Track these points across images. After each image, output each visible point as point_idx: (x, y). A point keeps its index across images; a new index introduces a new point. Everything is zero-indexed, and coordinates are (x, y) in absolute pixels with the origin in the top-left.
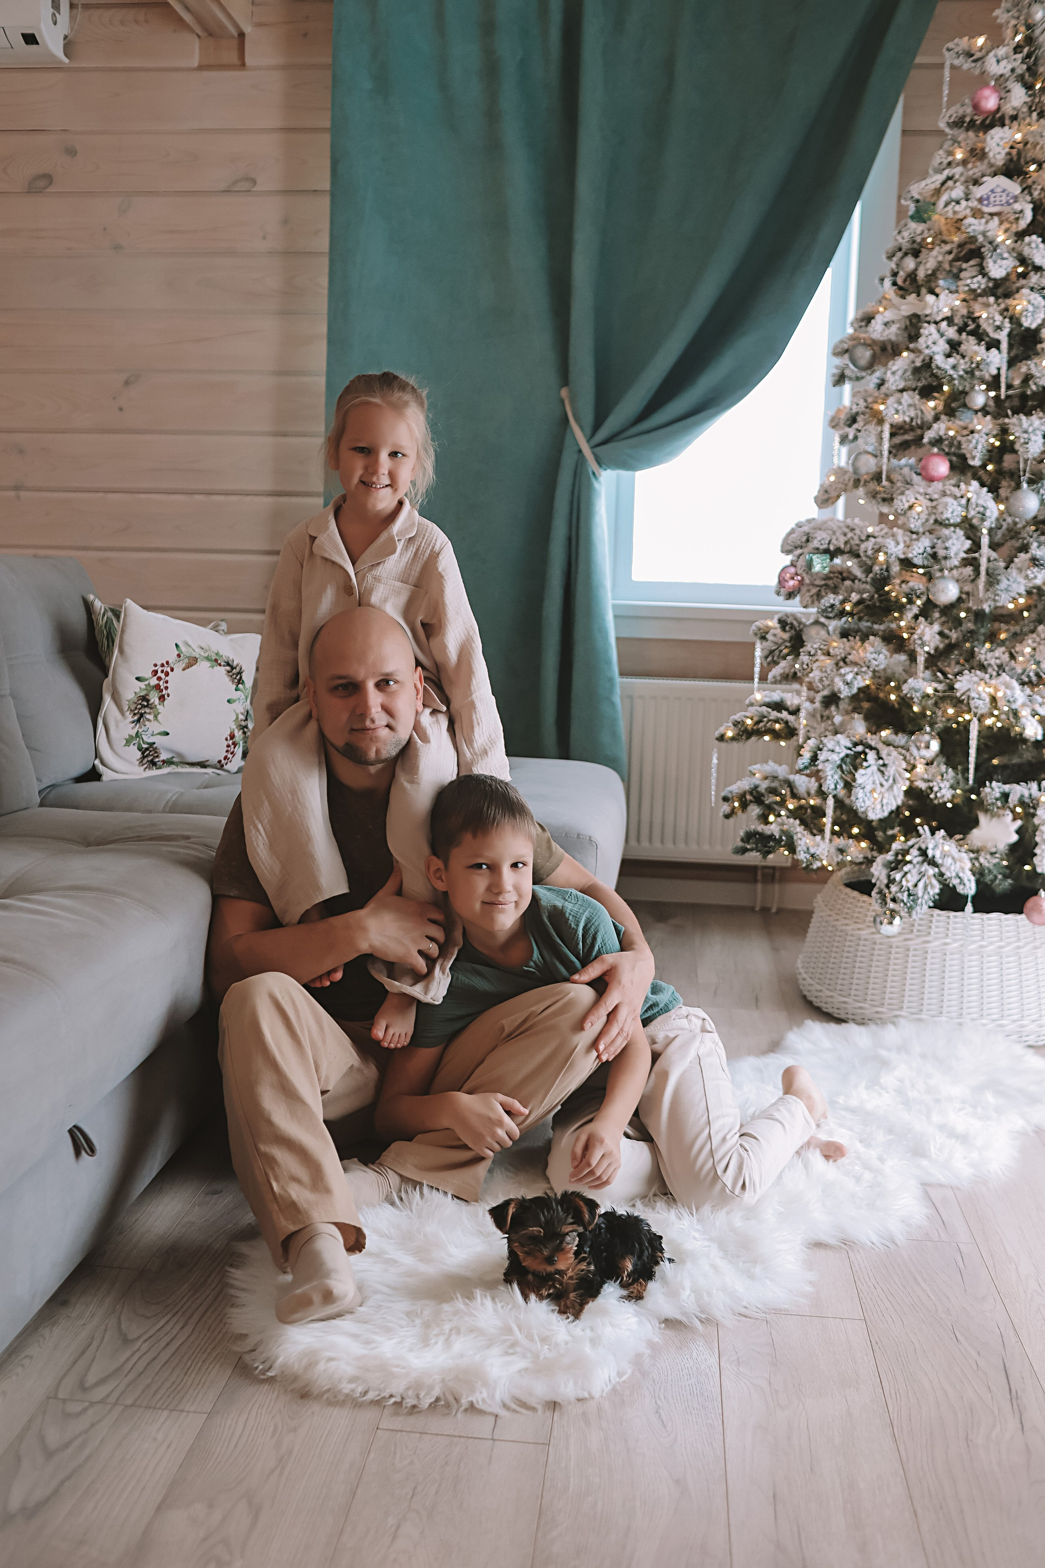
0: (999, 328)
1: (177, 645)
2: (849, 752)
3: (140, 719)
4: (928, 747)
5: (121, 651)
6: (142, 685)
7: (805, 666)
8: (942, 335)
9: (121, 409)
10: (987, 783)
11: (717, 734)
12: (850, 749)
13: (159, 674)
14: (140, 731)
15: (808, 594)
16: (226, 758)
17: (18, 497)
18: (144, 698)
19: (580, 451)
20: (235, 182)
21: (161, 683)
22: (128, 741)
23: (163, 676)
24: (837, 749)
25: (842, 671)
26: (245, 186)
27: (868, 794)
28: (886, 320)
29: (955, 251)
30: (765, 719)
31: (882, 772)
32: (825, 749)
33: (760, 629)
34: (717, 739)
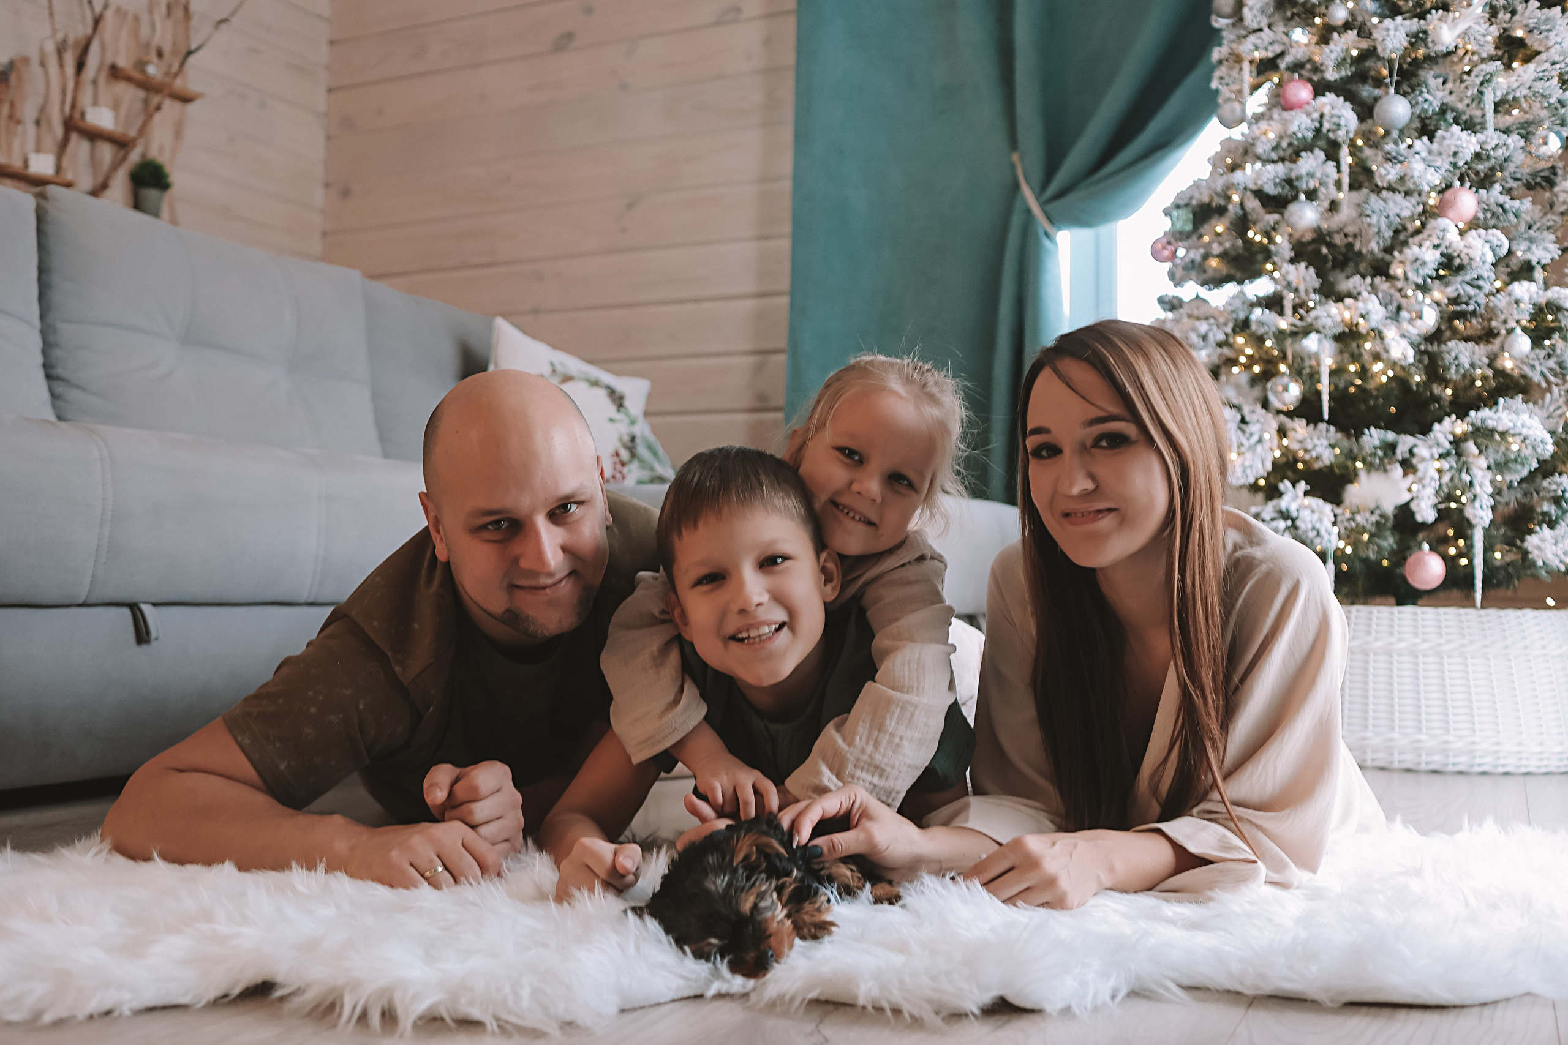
1: (551, 362)
9: (624, 230)
10: (1366, 431)
19: (1029, 211)
20: (724, 14)
26: (732, 15)
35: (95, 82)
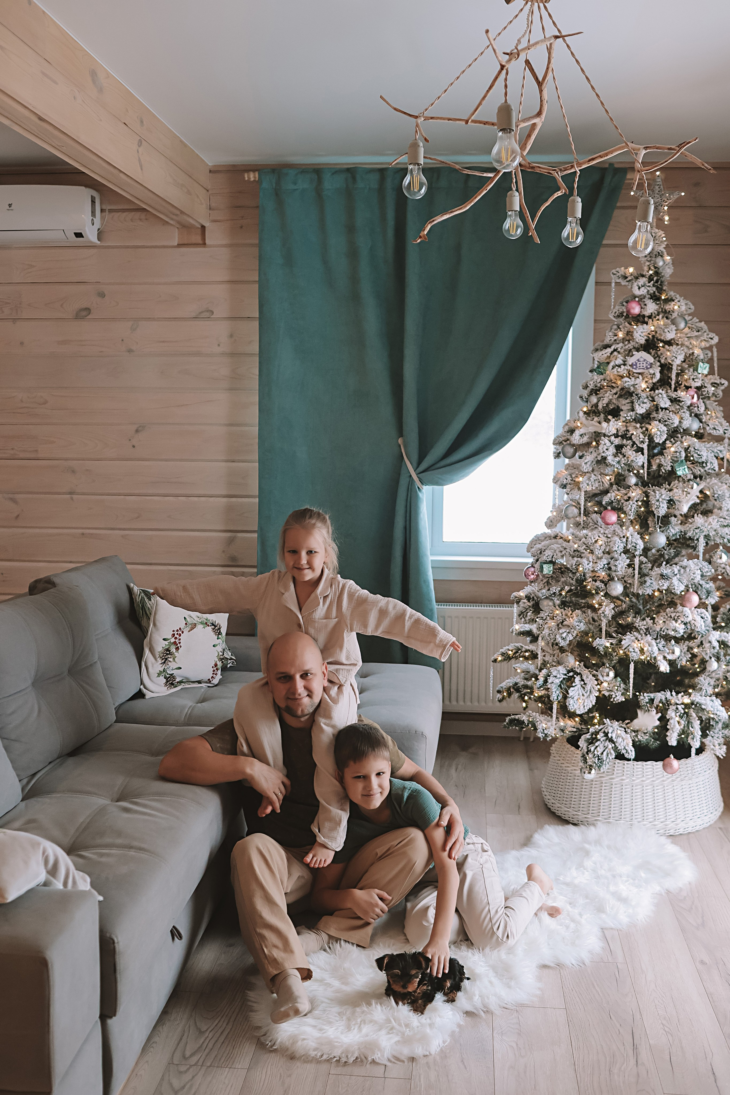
0: (643, 442)
1: (185, 618)
2: (565, 677)
3: (165, 661)
4: (608, 675)
5: (155, 625)
6: (166, 643)
7: (540, 626)
8: (612, 443)
9: (134, 446)
10: (641, 694)
11: (492, 659)
12: (566, 675)
13: (176, 636)
14: (166, 668)
15: (542, 583)
16: (212, 677)
17: (72, 499)
18: (168, 650)
19: (411, 476)
20: (201, 313)
21: (177, 641)
22: (159, 675)
23: (178, 636)
24: (558, 676)
25: (561, 631)
26: (207, 314)
27: (576, 701)
28: (581, 433)
29: (619, 393)
30: (520, 651)
31: (584, 688)
32: (552, 675)
33: (516, 597)
34: (493, 661)
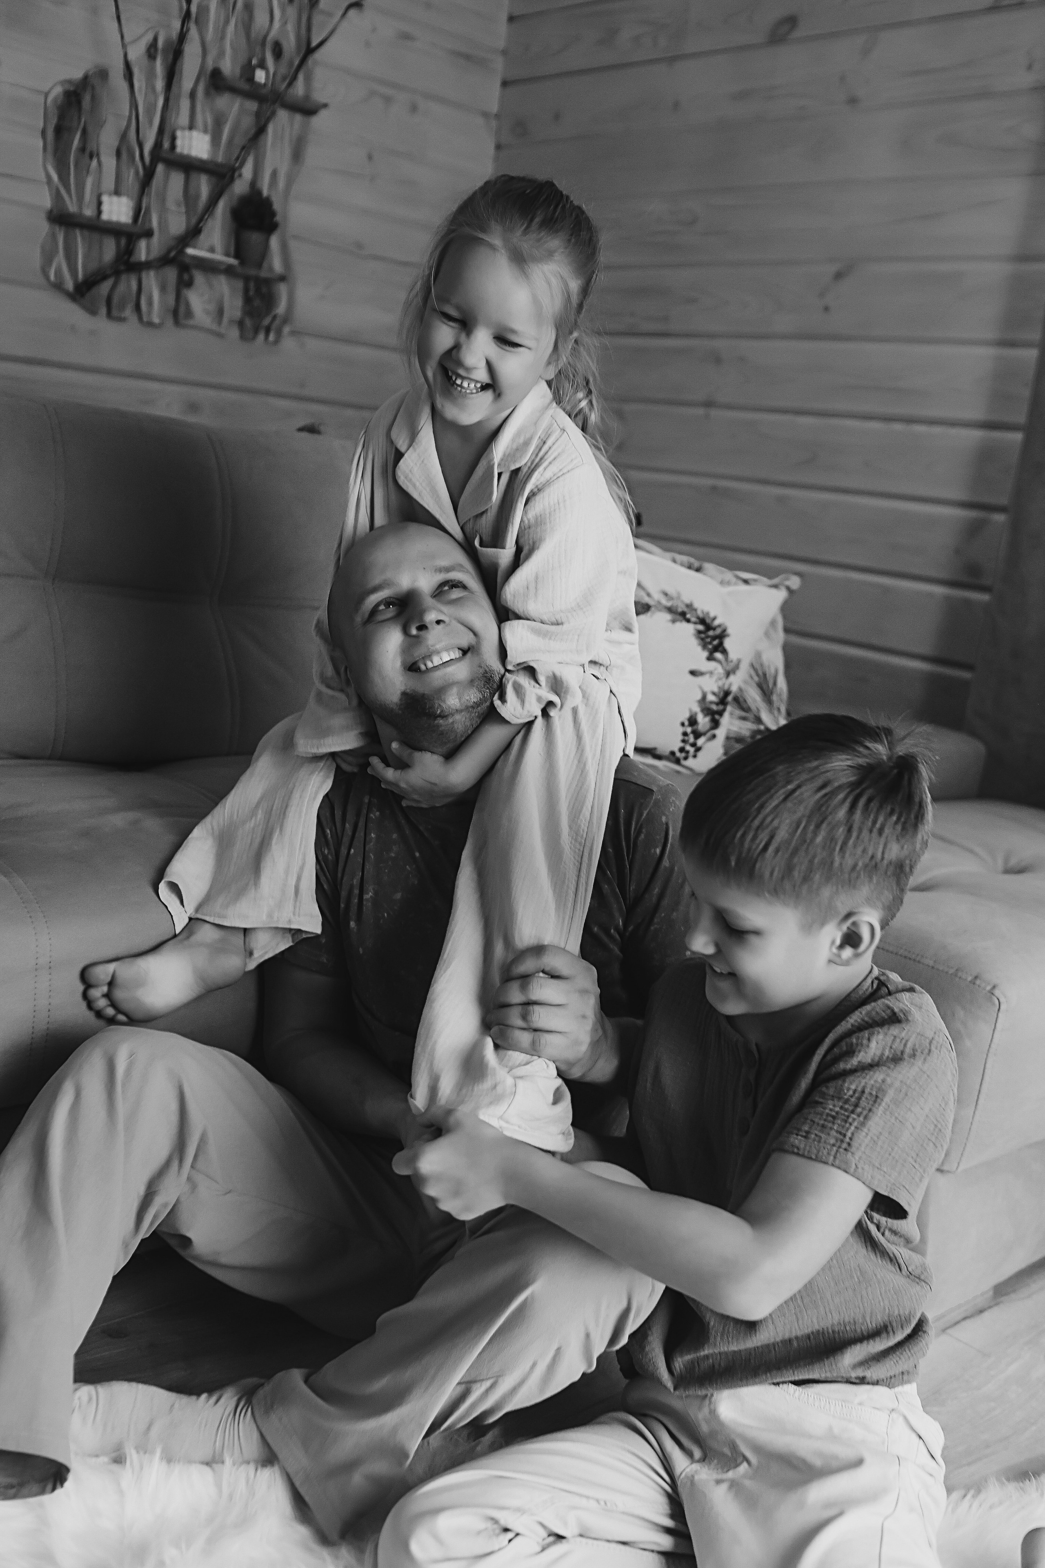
16: (683, 750)
17: (708, 416)
35: (193, 95)
